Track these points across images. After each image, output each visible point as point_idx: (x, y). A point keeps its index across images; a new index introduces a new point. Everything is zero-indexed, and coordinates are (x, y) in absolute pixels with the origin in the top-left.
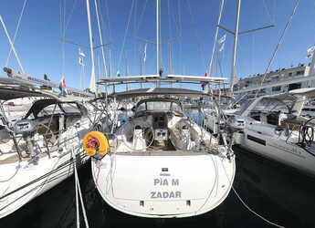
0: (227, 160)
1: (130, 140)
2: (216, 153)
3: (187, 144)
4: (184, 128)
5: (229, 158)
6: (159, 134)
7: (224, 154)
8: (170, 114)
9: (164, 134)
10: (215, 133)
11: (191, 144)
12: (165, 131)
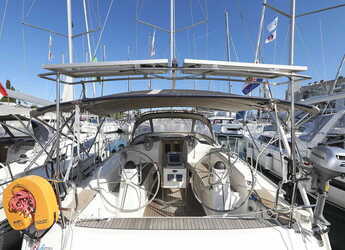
0: (314, 240)
1: (115, 189)
2: (288, 222)
3: (224, 198)
4: (217, 166)
5: (318, 235)
6: (170, 177)
7: (308, 227)
8: (191, 140)
9: (179, 177)
10: (285, 180)
11: (233, 199)
12: (182, 171)
